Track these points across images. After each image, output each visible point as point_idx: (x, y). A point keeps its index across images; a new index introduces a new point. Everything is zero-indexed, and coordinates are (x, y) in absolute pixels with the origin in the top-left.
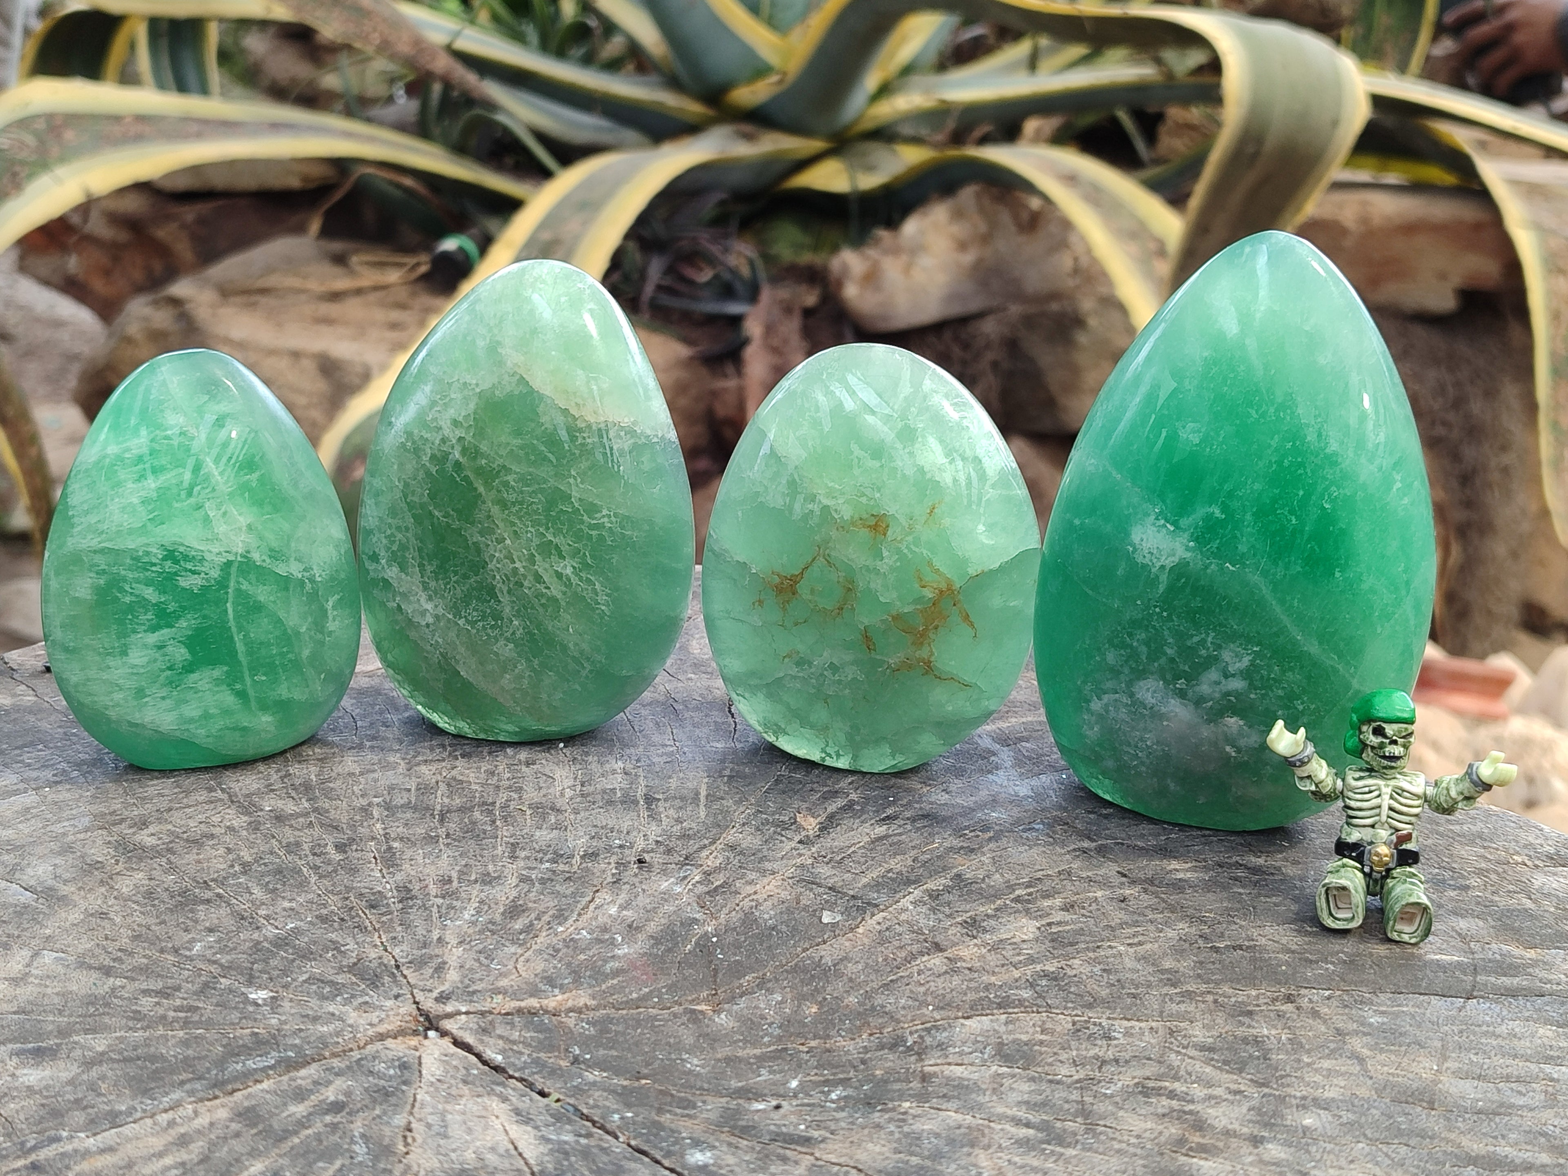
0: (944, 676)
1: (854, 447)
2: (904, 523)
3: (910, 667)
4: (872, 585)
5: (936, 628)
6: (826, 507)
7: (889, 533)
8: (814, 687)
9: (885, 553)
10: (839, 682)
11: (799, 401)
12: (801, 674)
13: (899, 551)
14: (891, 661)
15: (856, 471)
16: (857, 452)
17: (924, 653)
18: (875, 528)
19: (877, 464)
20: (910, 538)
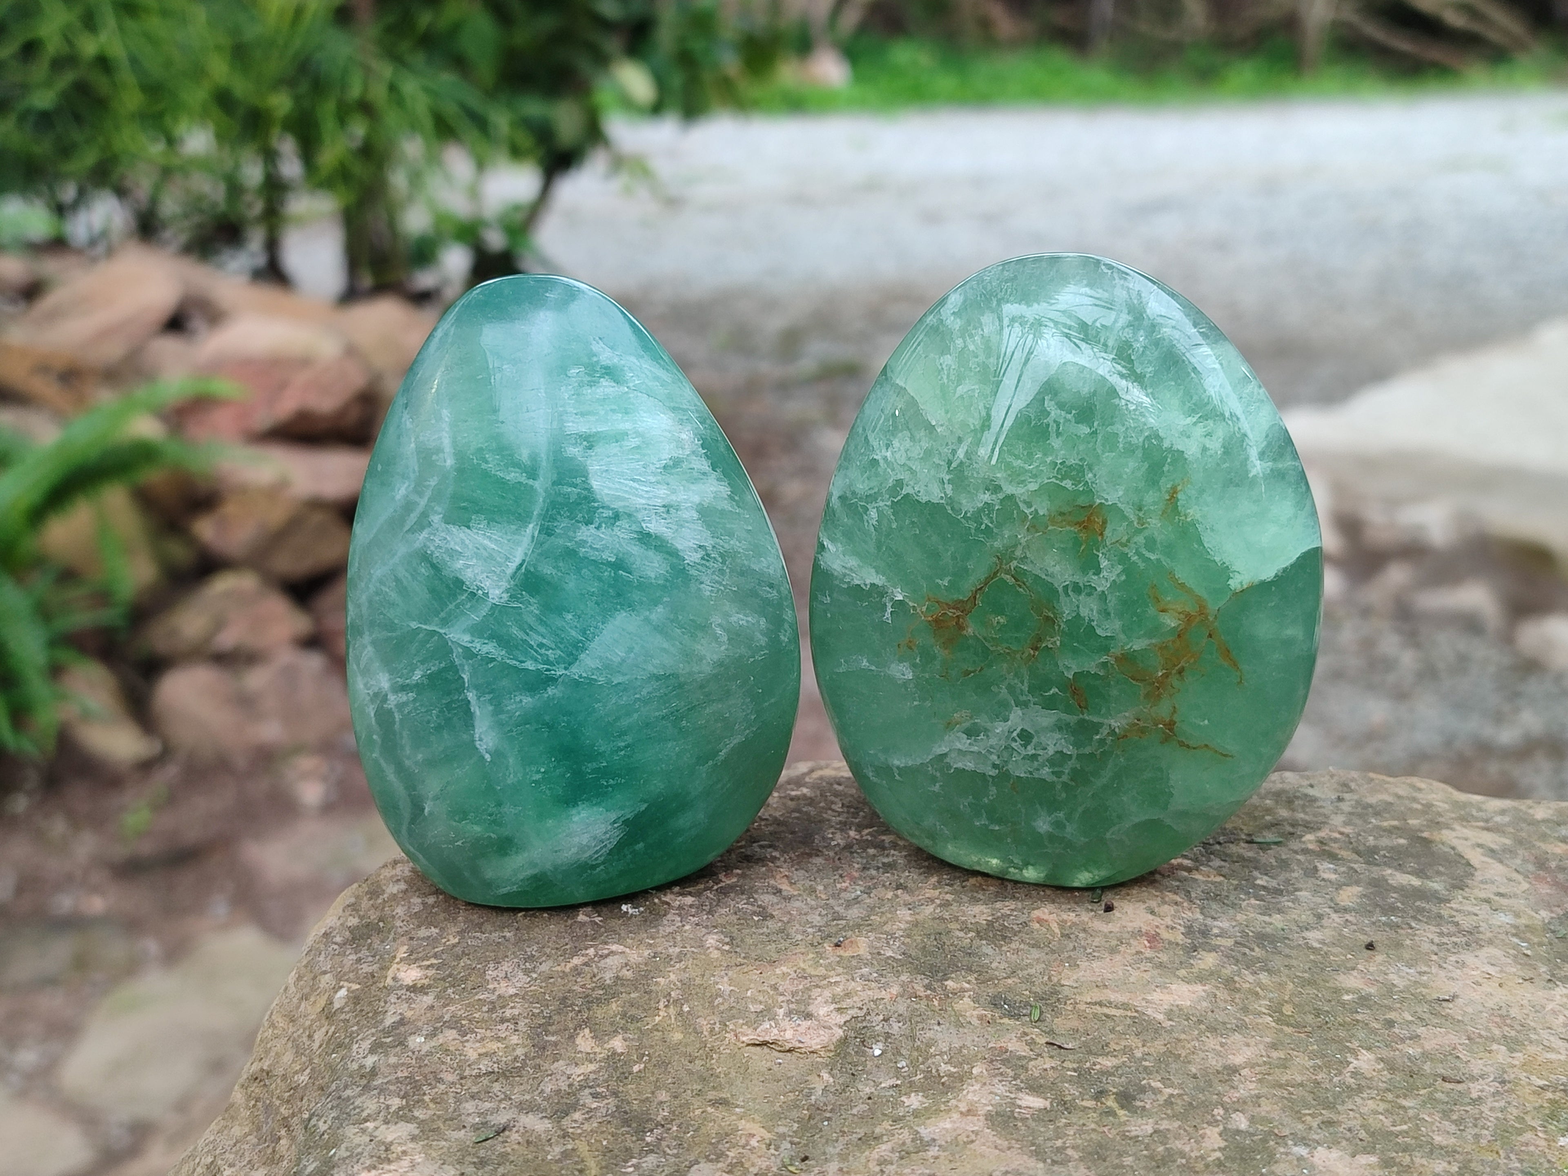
0: (1191, 743)
1: (1050, 405)
2: (1132, 517)
3: (1143, 731)
4: (1084, 612)
5: (1180, 672)
6: (1010, 498)
7: (1108, 533)
8: (995, 766)
9: (1104, 563)
10: (1034, 757)
11: (959, 342)
12: (975, 749)
13: (1123, 559)
14: (1114, 723)
15: (1056, 443)
16: (1055, 413)
17: (1163, 710)
18: (1086, 525)
19: (1084, 430)
20: (1140, 539)
